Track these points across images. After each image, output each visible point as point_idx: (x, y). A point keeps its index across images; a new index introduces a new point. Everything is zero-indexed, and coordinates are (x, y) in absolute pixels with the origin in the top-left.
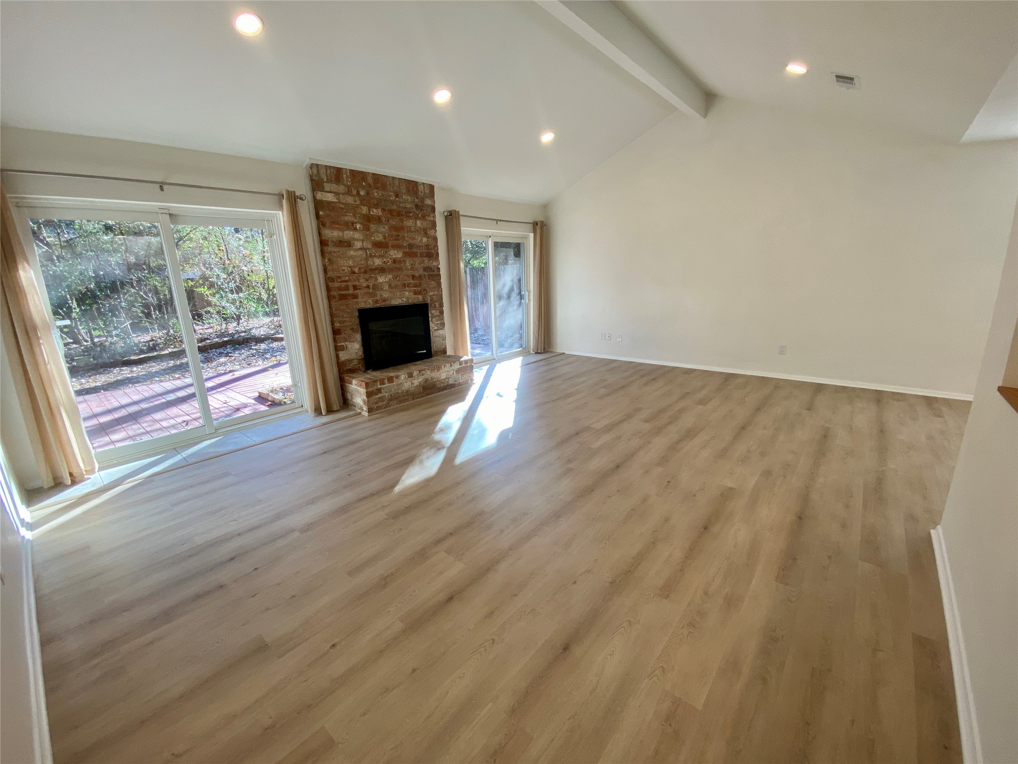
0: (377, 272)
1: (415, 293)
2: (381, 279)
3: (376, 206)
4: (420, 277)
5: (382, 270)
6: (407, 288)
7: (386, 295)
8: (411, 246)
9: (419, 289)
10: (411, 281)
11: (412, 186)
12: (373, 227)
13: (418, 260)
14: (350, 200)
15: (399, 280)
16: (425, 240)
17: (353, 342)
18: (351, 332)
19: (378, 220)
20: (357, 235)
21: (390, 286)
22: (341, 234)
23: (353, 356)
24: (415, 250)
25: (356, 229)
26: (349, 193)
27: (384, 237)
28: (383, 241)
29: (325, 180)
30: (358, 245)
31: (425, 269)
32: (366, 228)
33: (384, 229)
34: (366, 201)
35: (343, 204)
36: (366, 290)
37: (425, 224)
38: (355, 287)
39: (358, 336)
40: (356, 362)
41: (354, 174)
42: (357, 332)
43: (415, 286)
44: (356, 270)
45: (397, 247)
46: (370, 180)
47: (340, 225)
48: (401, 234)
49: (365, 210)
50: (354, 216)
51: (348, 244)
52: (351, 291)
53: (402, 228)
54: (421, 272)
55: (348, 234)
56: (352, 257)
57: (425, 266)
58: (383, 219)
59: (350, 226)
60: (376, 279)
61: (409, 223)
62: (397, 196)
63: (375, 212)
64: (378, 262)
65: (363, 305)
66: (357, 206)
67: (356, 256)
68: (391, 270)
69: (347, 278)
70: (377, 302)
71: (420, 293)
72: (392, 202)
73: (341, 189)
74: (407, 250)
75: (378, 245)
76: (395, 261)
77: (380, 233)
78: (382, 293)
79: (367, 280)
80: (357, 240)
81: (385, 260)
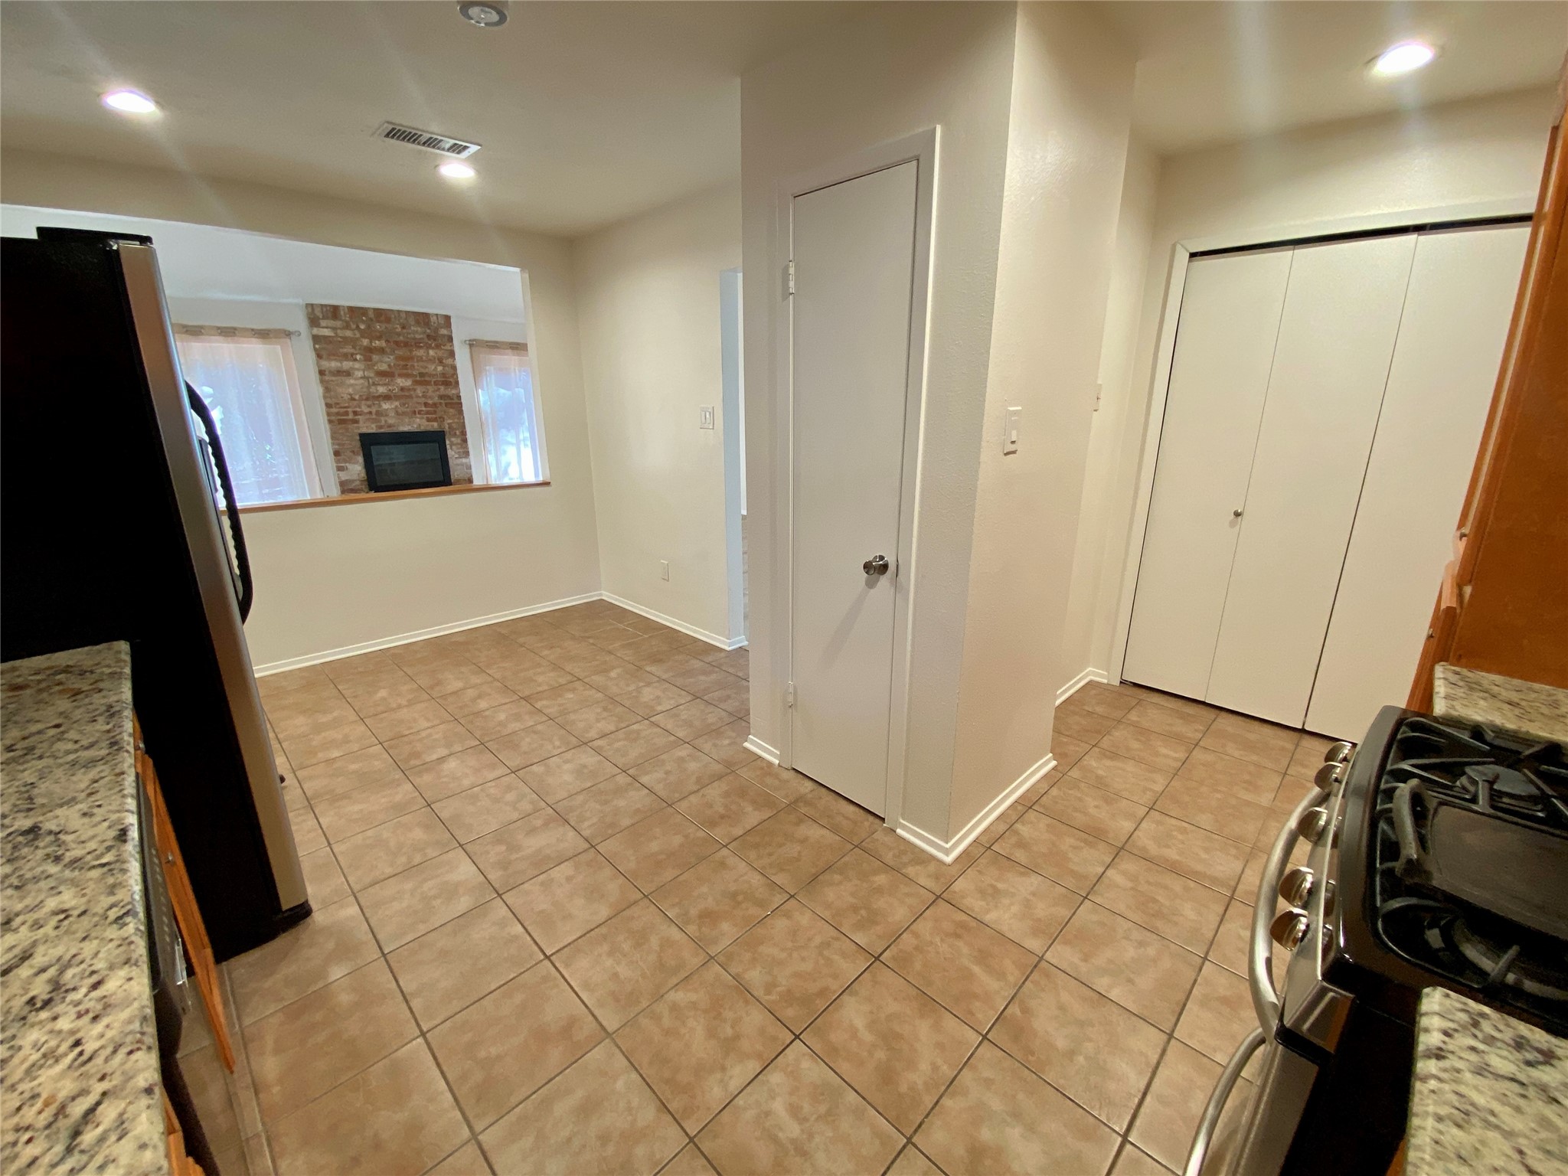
0: (381, 399)
1: (428, 420)
2: (386, 406)
3: (379, 338)
4: (435, 405)
5: (387, 397)
6: (418, 416)
7: (391, 421)
8: (422, 375)
9: (434, 416)
10: (424, 409)
11: (423, 318)
12: (375, 357)
13: (431, 388)
14: (348, 333)
15: (408, 407)
16: (440, 368)
17: (354, 463)
18: (351, 454)
19: (381, 351)
20: (357, 365)
21: (397, 413)
22: (339, 364)
23: (355, 477)
24: (427, 379)
25: (356, 360)
26: (347, 327)
27: (389, 366)
28: (388, 370)
29: (321, 317)
30: (359, 374)
31: (441, 397)
32: (368, 359)
33: (390, 359)
34: (368, 333)
35: (341, 337)
36: (368, 416)
37: (440, 353)
38: (355, 413)
39: (360, 459)
40: (358, 483)
41: (352, 310)
42: (358, 454)
43: (428, 413)
44: (357, 397)
45: (407, 376)
46: (371, 314)
47: (339, 356)
48: (409, 364)
49: (365, 342)
50: (354, 347)
51: (348, 374)
52: (351, 416)
53: (411, 358)
54: (436, 400)
55: (347, 365)
56: (352, 385)
57: (441, 393)
58: (388, 350)
59: (351, 357)
60: (380, 406)
61: (421, 353)
62: (403, 328)
63: (377, 343)
64: (381, 390)
65: (364, 430)
66: (357, 339)
67: (356, 385)
68: (397, 397)
69: (347, 405)
70: (381, 427)
71: (435, 420)
72: (399, 334)
73: (338, 324)
74: (418, 378)
75: (382, 374)
76: (402, 389)
77: (385, 363)
78: (386, 418)
79: (369, 406)
80: (358, 370)
81: (390, 388)
